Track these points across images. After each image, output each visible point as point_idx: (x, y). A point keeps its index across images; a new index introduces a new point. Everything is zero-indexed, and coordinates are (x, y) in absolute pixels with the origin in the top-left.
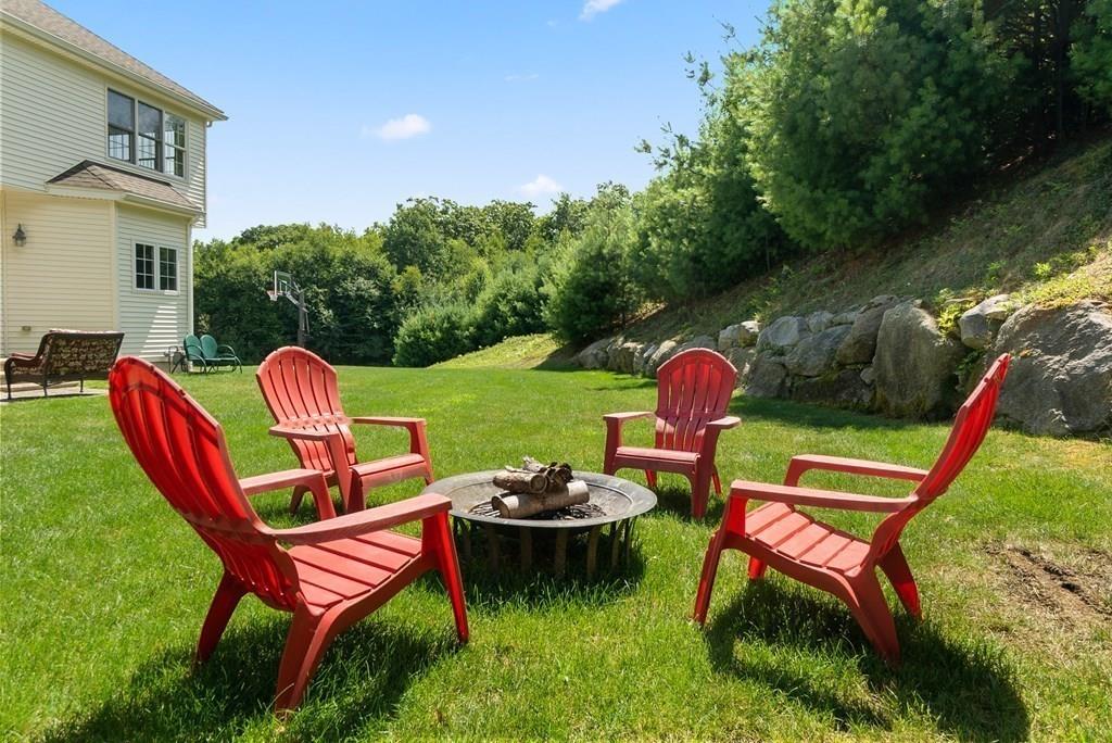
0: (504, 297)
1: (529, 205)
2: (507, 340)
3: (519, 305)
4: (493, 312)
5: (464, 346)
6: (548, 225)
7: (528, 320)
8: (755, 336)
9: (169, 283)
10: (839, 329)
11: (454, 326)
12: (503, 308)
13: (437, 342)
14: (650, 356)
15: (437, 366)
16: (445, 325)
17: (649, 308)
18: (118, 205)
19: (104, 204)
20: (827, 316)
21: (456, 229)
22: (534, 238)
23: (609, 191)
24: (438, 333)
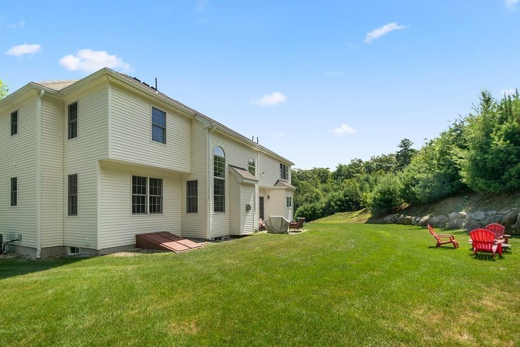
0: (332, 200)
1: (328, 169)
2: (336, 214)
3: (338, 203)
4: (329, 204)
5: (318, 215)
6: (334, 174)
7: (342, 207)
8: (465, 216)
9: (290, 206)
10: (501, 215)
11: (315, 210)
12: (332, 204)
13: (310, 214)
14: (419, 221)
15: (311, 222)
16: (312, 209)
17: (405, 205)
18: (286, 189)
19: (283, 189)
20: (495, 212)
21: (302, 177)
22: (329, 179)
23: (355, 161)
24: (310, 212)
